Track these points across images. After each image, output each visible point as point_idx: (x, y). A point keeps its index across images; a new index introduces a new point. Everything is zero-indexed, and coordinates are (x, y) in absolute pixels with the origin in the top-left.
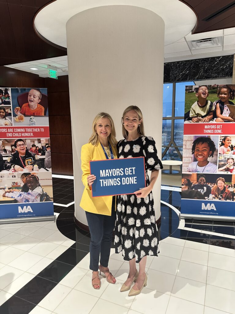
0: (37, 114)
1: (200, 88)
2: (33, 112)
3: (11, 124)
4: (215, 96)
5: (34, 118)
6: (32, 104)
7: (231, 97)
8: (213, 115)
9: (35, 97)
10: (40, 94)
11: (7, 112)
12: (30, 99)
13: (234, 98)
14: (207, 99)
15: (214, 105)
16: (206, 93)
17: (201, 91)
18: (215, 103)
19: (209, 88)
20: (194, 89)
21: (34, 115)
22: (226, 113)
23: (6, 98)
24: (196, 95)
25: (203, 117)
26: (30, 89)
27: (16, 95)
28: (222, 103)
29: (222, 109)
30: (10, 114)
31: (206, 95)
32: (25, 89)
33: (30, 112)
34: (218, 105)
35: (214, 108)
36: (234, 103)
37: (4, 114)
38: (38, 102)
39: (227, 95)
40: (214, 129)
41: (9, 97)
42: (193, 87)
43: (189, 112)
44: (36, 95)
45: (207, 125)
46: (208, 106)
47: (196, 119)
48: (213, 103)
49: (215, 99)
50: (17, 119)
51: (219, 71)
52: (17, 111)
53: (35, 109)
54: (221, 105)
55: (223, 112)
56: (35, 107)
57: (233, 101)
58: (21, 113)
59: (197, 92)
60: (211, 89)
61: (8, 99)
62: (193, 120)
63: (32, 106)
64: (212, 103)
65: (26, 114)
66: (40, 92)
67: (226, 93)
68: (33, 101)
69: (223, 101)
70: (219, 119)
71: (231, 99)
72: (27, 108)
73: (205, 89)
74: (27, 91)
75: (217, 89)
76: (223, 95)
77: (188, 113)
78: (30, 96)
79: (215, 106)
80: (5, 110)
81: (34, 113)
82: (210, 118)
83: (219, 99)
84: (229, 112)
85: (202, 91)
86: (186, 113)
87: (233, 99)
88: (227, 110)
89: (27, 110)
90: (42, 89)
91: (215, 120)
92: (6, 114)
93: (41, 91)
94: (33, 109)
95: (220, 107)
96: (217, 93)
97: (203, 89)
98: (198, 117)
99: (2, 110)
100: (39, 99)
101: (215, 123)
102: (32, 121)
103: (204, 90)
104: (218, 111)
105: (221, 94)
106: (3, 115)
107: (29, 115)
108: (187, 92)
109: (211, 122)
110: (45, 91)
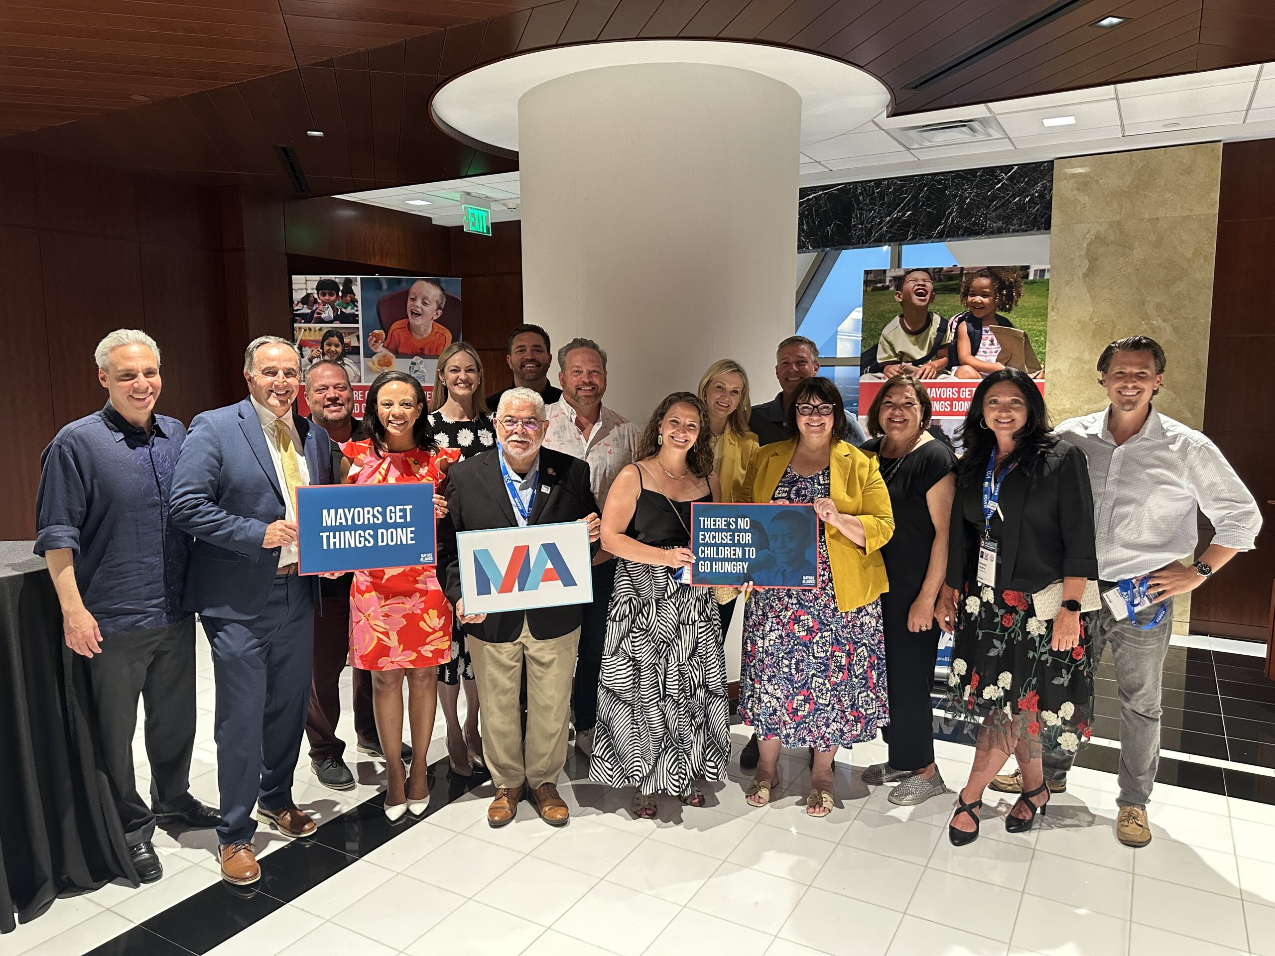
0: (430, 349)
1: (908, 276)
2: (420, 345)
3: (357, 379)
4: (955, 300)
5: (421, 362)
6: (417, 322)
7: (1004, 304)
8: (950, 359)
9: (427, 302)
10: (441, 295)
11: (348, 345)
12: (412, 308)
13: (1011, 306)
14: (931, 308)
15: (951, 326)
16: (927, 292)
17: (910, 285)
18: (953, 321)
19: (937, 277)
20: (890, 281)
21: (422, 355)
22: (988, 351)
23: (348, 304)
24: (896, 297)
25: (916, 363)
26: (415, 281)
27: (374, 296)
28: (976, 323)
29: (976, 338)
30: (355, 351)
31: (928, 297)
32: (399, 281)
33: (413, 344)
34: (964, 327)
35: (950, 337)
36: (1011, 320)
37: (339, 349)
38: (435, 319)
39: (991, 298)
40: (952, 400)
41: (354, 302)
42: (888, 274)
43: (876, 347)
44: (430, 298)
45: (932, 385)
46: (933, 331)
47: (898, 369)
48: (947, 322)
49: (954, 310)
50: (374, 363)
51: (1009, 210)
52: (375, 342)
53: (425, 336)
54: (972, 329)
55: (978, 347)
56: (425, 330)
57: (1010, 316)
58: (387, 348)
59: (899, 287)
60: (940, 280)
61: (352, 309)
62: (888, 370)
63: (418, 327)
64: (944, 322)
65: (400, 350)
66: (442, 290)
67: (988, 290)
68: (420, 315)
69: (979, 314)
70: (967, 368)
71: (1003, 309)
72: (403, 335)
73: (924, 280)
74: (404, 285)
75: (961, 281)
76: (978, 299)
77: (872, 352)
78: (414, 300)
79: (954, 331)
80: (341, 339)
81: (422, 349)
82: (938, 367)
83: (964, 309)
84: (997, 347)
85: (913, 285)
86: (867, 351)
87: (1009, 310)
88: (992, 341)
89: (402, 340)
90: (446, 281)
91: (953, 373)
92: (343, 350)
93: (443, 285)
94: (419, 337)
95: (969, 333)
96: (958, 293)
97: (916, 280)
98: (903, 363)
99: (335, 339)
100: (439, 308)
101: (956, 380)
102: (416, 371)
103: (921, 283)
104: (965, 347)
105: (974, 295)
106: (337, 352)
107: (410, 352)
108: (869, 289)
109: (942, 378)
110: (455, 286)
